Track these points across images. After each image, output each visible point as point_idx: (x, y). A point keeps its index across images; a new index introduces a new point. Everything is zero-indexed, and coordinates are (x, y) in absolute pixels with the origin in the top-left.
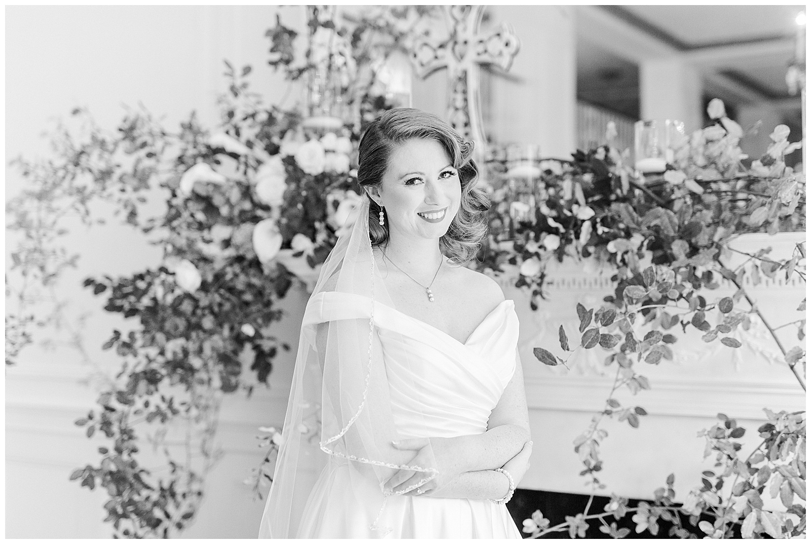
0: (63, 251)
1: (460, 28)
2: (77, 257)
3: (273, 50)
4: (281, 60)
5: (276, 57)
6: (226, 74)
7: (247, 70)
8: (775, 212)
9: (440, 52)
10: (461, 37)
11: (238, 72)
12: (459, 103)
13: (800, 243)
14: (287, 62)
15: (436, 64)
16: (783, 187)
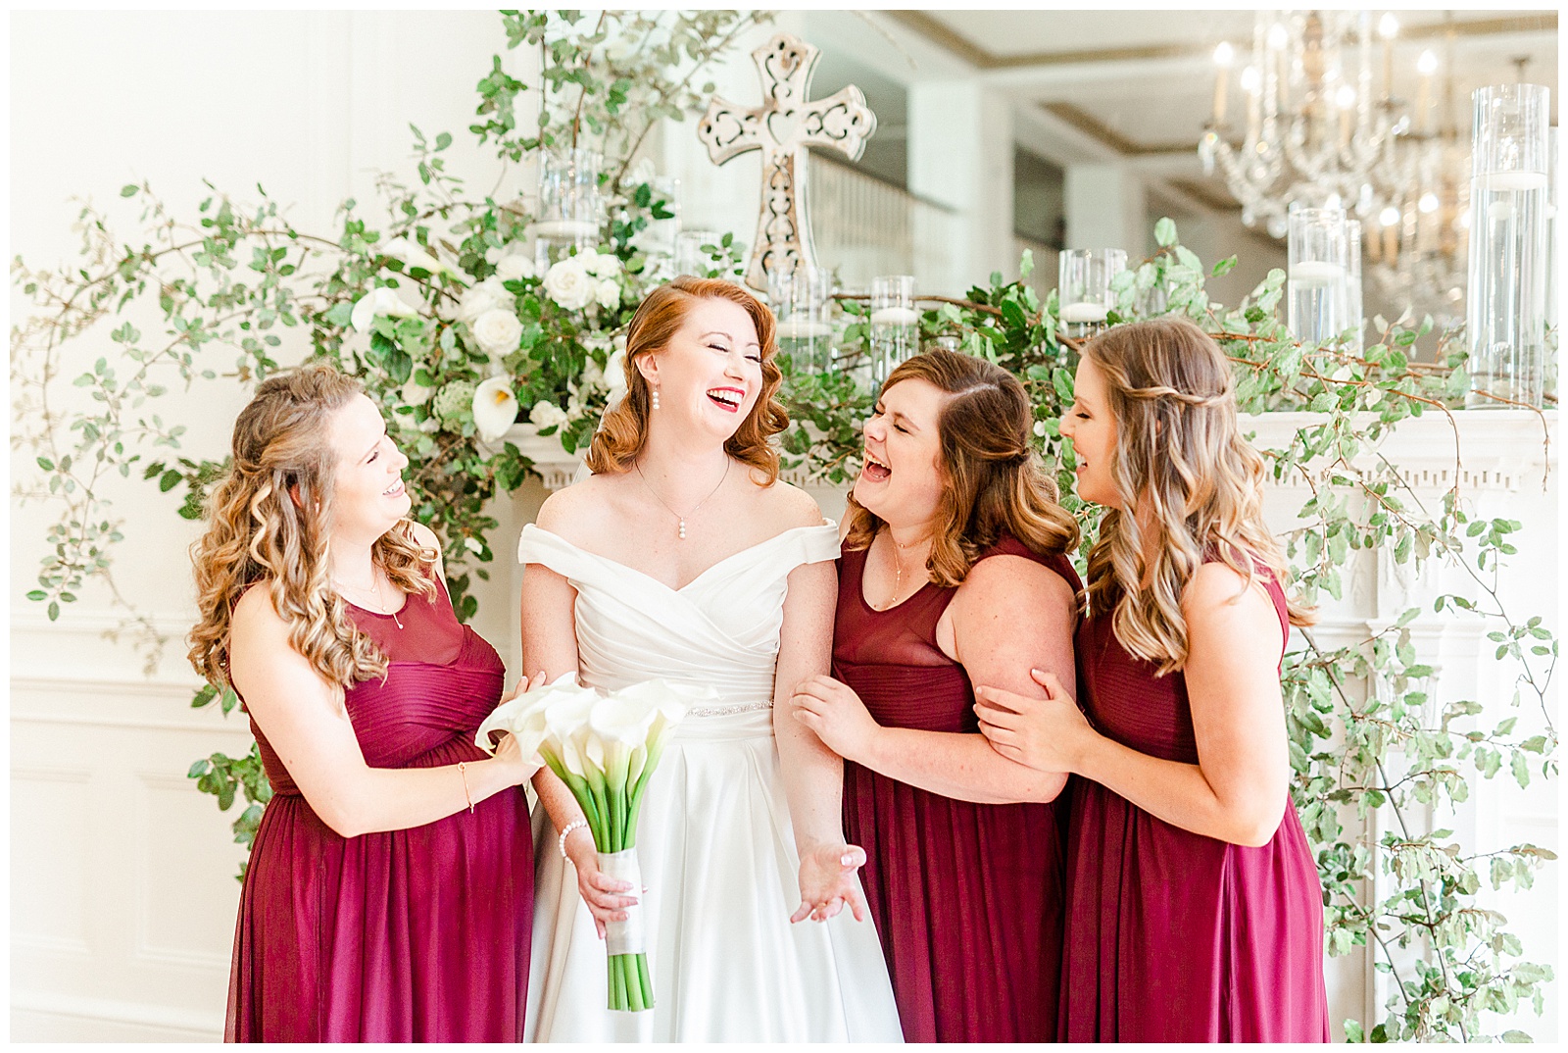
0: (156, 420)
1: (780, 92)
2: (180, 430)
3: (481, 110)
4: (491, 125)
5: (483, 121)
6: (416, 147)
7: (444, 141)
8: (1266, 386)
9: (748, 126)
10: (783, 104)
11: (432, 145)
12: (780, 205)
13: (1301, 428)
14: (504, 129)
15: (740, 142)
16: (1284, 354)
